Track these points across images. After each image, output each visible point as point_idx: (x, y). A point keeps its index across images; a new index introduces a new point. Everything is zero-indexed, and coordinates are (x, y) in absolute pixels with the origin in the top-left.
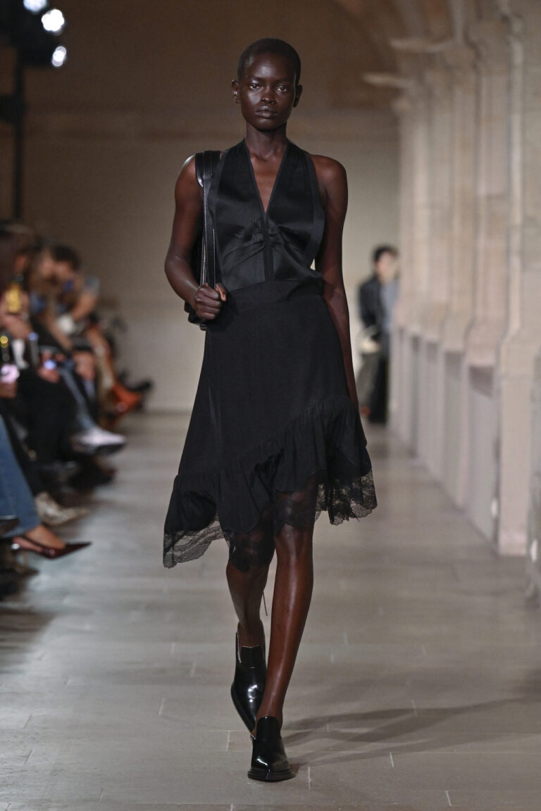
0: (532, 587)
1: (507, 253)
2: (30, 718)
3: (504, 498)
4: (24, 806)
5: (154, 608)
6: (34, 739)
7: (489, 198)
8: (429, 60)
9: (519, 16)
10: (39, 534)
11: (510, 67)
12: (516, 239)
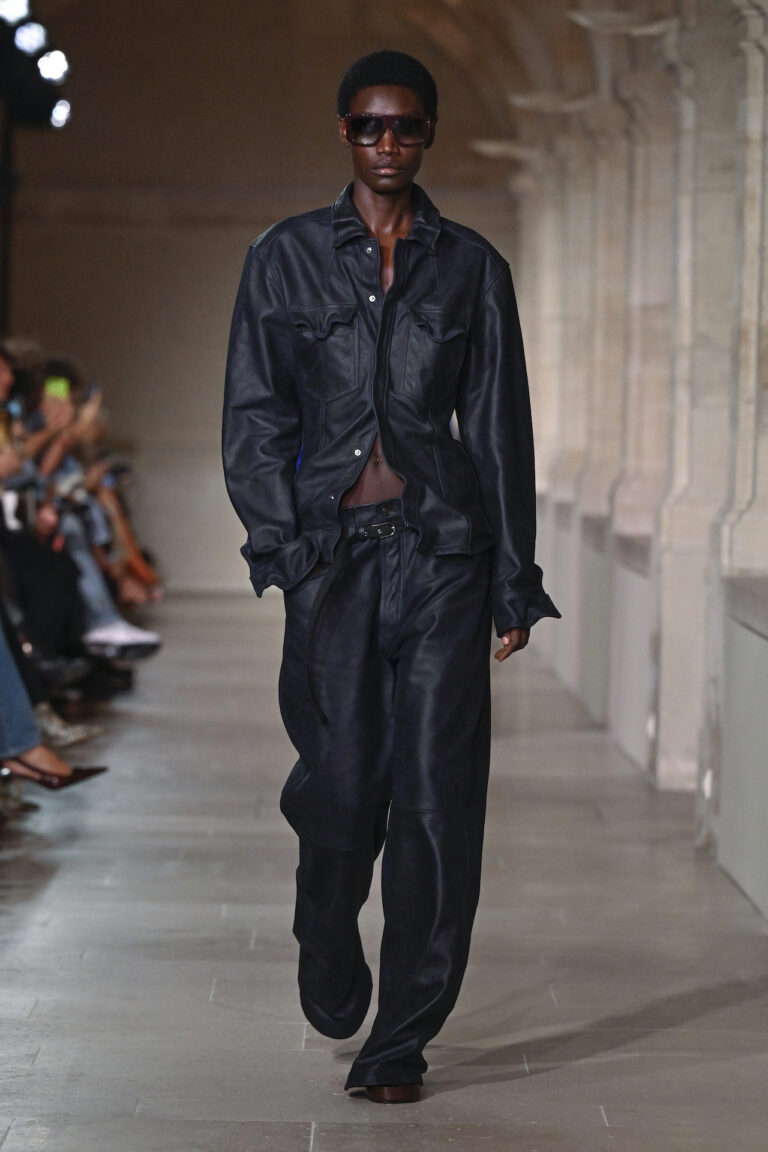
0: (704, 832)
1: (672, 383)
2: (36, 1003)
3: (664, 713)
4: (33, 1122)
5: (197, 857)
6: (43, 1032)
7: (645, 309)
8: (562, 122)
9: (690, 64)
10: (39, 757)
11: (676, 133)
12: (683, 365)
